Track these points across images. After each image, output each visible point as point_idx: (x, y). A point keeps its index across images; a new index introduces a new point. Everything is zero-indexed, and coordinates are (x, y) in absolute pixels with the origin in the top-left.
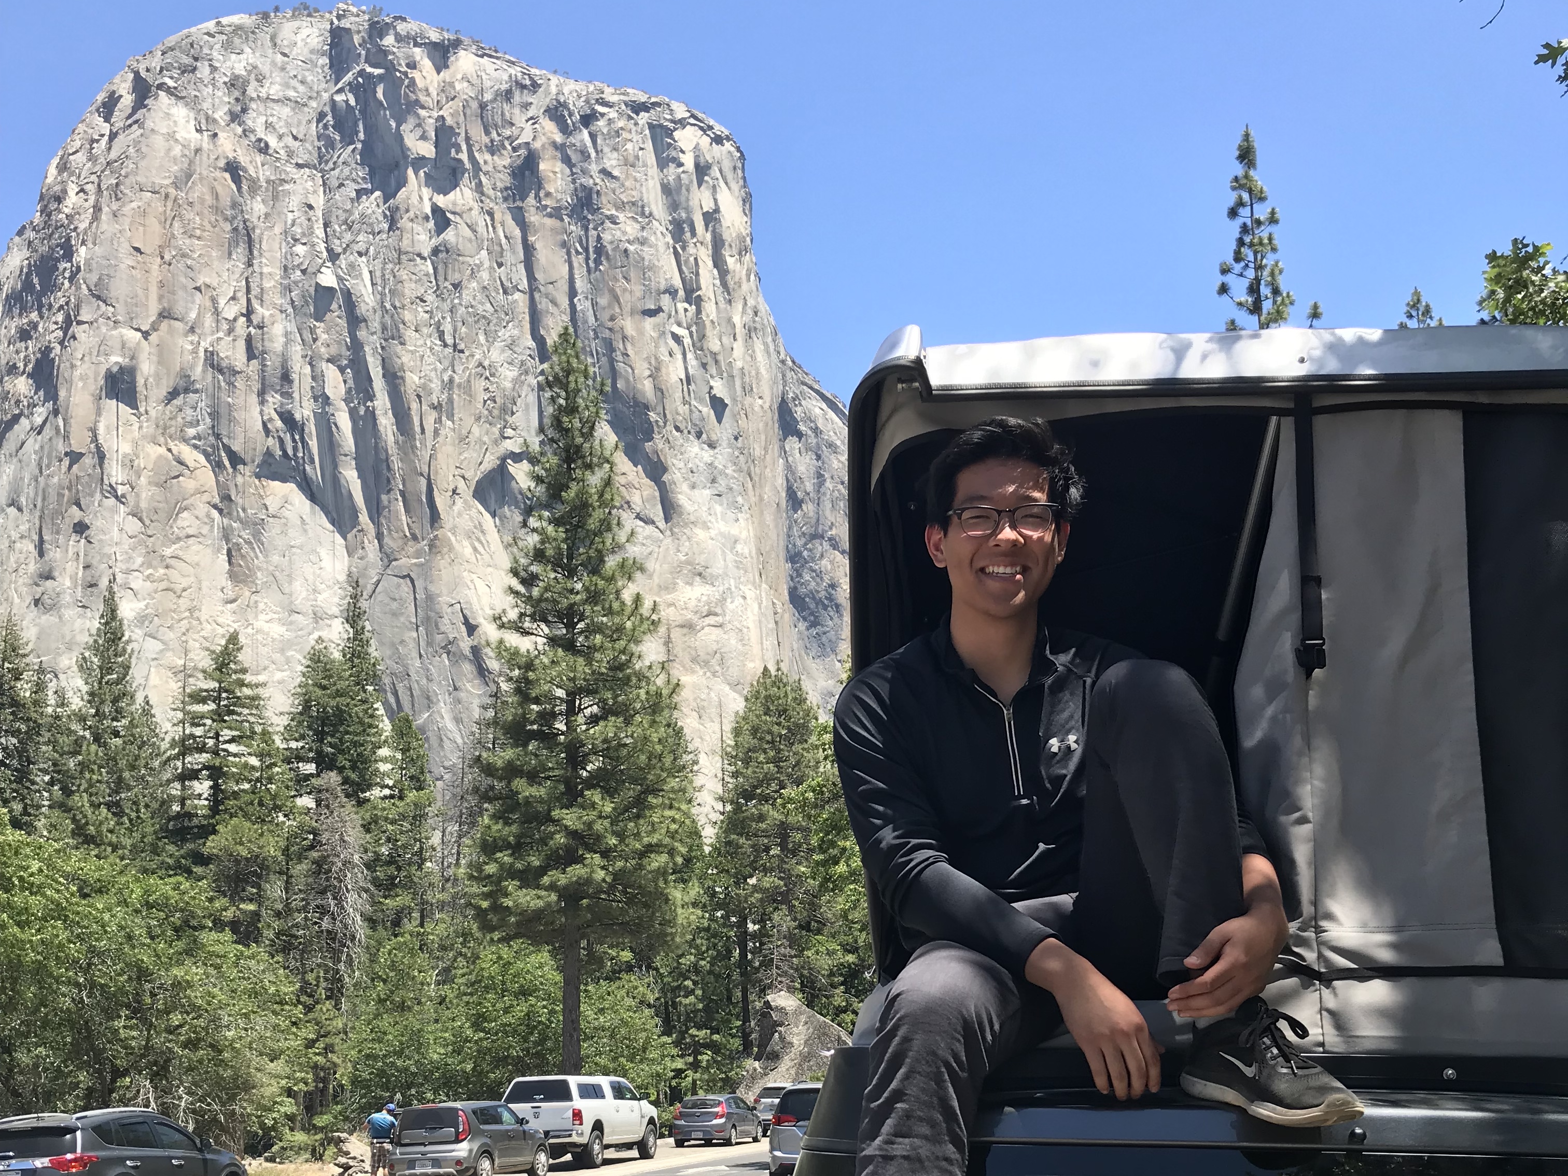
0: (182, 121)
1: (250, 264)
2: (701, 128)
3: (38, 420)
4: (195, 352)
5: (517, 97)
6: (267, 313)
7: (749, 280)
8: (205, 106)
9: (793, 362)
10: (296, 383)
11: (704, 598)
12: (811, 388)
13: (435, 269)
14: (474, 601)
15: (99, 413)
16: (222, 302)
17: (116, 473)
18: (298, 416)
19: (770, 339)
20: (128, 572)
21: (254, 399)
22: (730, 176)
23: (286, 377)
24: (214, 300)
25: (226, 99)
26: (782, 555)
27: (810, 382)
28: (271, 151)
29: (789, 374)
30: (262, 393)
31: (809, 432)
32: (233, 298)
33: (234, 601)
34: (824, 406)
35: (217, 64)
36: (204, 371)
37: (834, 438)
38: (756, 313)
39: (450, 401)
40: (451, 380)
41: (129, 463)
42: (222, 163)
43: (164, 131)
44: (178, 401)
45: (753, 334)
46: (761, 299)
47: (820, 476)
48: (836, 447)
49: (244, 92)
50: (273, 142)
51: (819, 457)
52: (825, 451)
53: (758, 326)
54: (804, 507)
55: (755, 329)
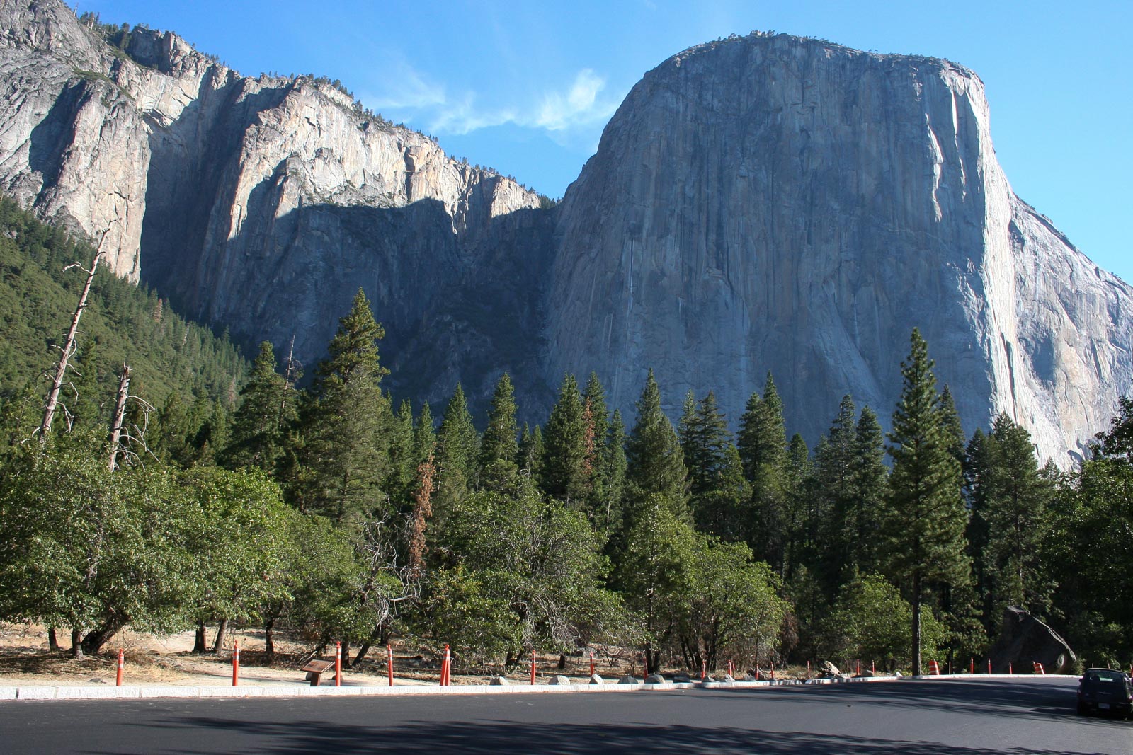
0: (670, 100)
1: (701, 168)
2: (957, 72)
3: (592, 255)
4: (672, 215)
5: (848, 66)
6: (710, 192)
7: (987, 153)
8: (681, 91)
9: (1018, 198)
10: (725, 229)
11: (962, 341)
12: (1029, 212)
13: (802, 161)
14: (822, 345)
15: (622, 251)
16: (687, 188)
17: (630, 282)
18: (726, 246)
19: (1001, 185)
20: (634, 333)
21: (703, 238)
22: (975, 97)
23: (720, 226)
24: (683, 187)
25: (692, 86)
26: (1012, 313)
27: (1029, 209)
28: (715, 109)
29: (1015, 206)
30: (707, 235)
31: (1029, 239)
32: (693, 186)
33: (688, 348)
34: (1038, 222)
35: (689, 69)
36: (677, 225)
37: (1046, 241)
38: (993, 172)
39: (809, 235)
40: (810, 221)
41: (637, 275)
42: (689, 118)
43: (661, 105)
44: (663, 242)
45: (991, 184)
46: (996, 162)
47: (1037, 265)
48: (1047, 247)
49: (702, 82)
50: (716, 102)
51: (1035, 254)
52: (1039, 250)
53: (995, 179)
54: (1026, 283)
55: (993, 181)
